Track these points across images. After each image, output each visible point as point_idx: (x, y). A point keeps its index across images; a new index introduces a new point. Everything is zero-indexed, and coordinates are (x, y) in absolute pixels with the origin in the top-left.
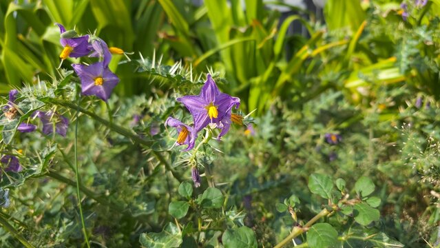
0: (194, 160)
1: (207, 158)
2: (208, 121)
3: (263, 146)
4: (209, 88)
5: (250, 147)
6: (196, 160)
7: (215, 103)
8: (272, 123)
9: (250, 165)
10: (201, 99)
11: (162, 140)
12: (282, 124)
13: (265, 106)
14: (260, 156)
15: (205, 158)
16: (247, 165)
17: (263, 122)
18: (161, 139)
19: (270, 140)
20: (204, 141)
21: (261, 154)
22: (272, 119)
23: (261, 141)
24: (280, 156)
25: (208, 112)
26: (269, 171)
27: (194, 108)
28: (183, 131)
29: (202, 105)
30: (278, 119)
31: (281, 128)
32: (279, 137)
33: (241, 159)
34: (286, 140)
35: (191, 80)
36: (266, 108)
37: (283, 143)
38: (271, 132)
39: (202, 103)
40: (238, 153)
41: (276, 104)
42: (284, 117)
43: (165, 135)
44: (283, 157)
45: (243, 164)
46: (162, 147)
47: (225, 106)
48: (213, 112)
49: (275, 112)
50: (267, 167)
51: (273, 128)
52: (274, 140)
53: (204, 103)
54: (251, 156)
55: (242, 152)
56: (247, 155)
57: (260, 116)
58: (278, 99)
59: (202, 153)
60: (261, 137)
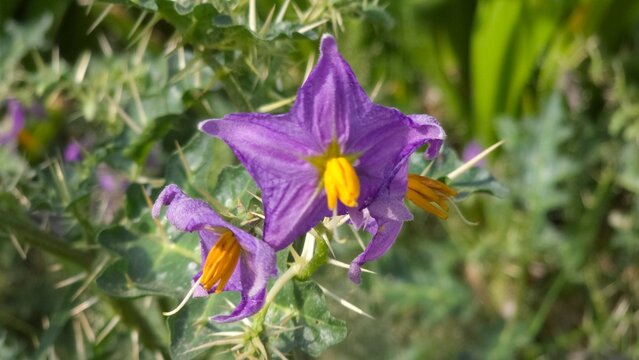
0: (258, 343)
1: (308, 335)
2: (319, 210)
3: (525, 243)
4: (329, 86)
5: (471, 244)
6: (264, 338)
7: (349, 144)
8: (563, 149)
9: (467, 315)
10: (295, 128)
11: (136, 251)
12: (603, 151)
13: (536, 73)
14: (512, 280)
15: (298, 334)
16: (455, 312)
17: (528, 139)
18: (129, 245)
19: (556, 218)
20: (296, 269)
21: (513, 271)
22: (565, 133)
23: (517, 218)
24: (588, 277)
25: (320, 176)
26: (542, 338)
27: (266, 159)
28: (222, 245)
29: (298, 153)
30: (589, 130)
31: (600, 166)
32: (590, 201)
33: (434, 289)
34: (617, 220)
35: (252, 26)
36: (543, 82)
37: (606, 231)
38: (560, 185)
39: (297, 144)
40: (424, 263)
41: (586, 64)
42: (615, 123)
43: (145, 228)
44: (604, 280)
45: (440, 312)
46: (134, 278)
47: (388, 153)
48: (339, 179)
49: (577, 101)
50: (536, 324)
51: (565, 168)
52: (569, 215)
53: (304, 145)
54: (474, 271)
55: (441, 260)
56: (458, 271)
57: (518, 115)
58: (592, 45)
59: (289, 311)
60: (518, 205)
